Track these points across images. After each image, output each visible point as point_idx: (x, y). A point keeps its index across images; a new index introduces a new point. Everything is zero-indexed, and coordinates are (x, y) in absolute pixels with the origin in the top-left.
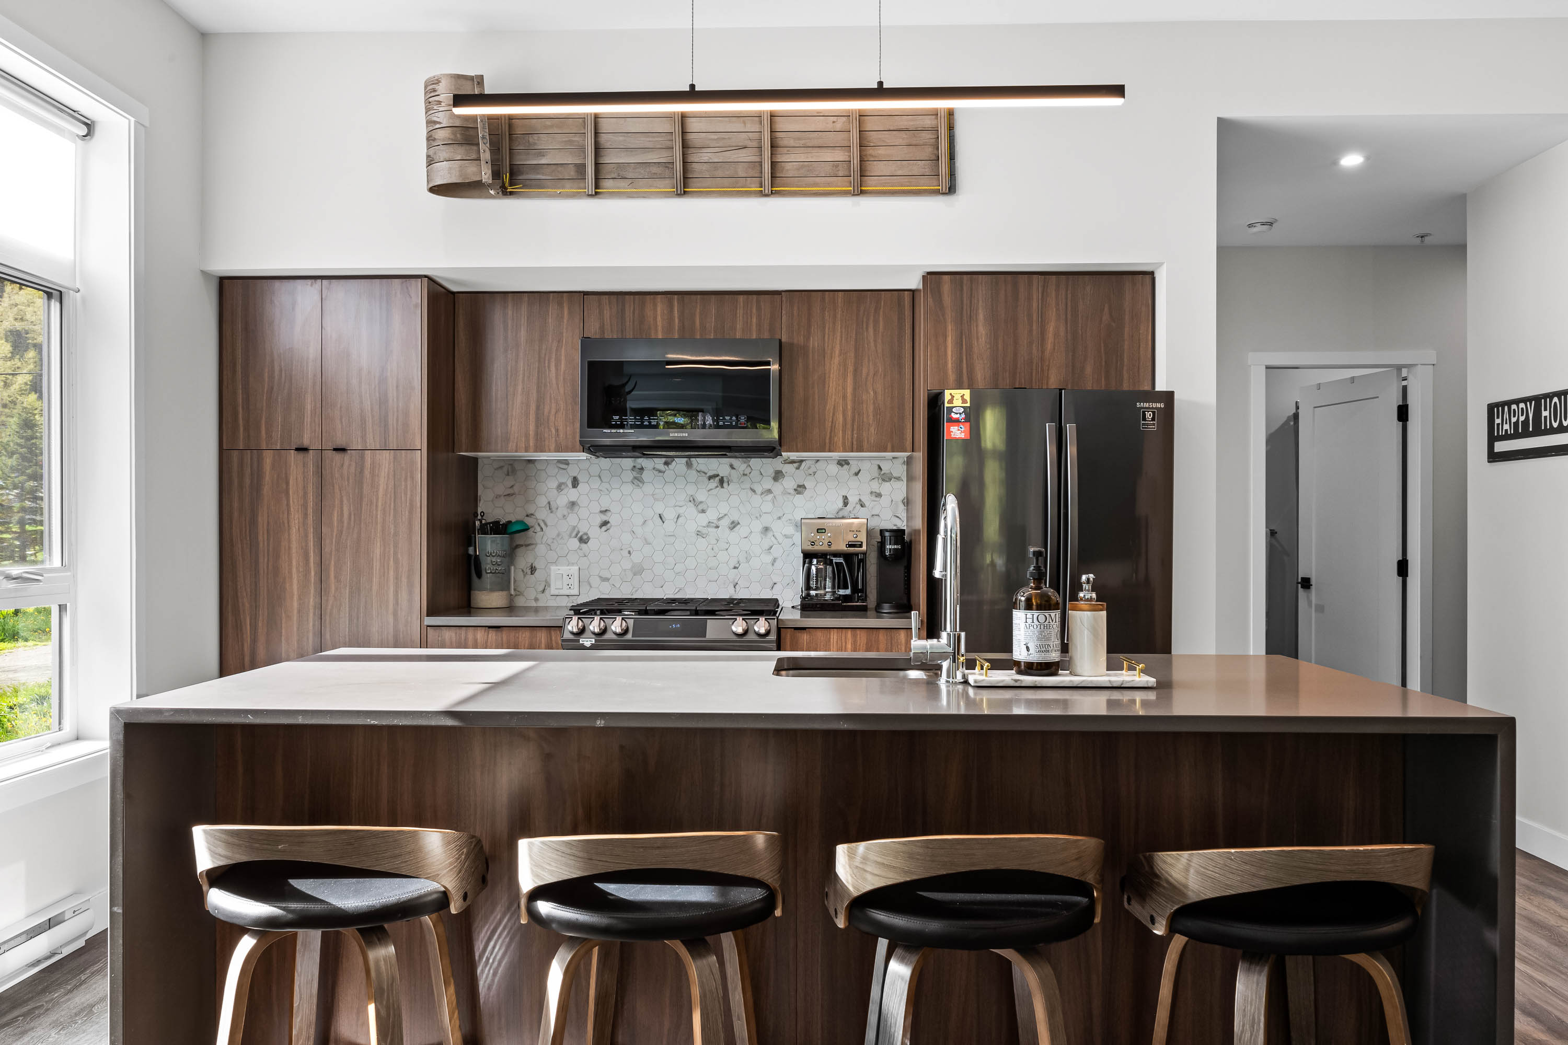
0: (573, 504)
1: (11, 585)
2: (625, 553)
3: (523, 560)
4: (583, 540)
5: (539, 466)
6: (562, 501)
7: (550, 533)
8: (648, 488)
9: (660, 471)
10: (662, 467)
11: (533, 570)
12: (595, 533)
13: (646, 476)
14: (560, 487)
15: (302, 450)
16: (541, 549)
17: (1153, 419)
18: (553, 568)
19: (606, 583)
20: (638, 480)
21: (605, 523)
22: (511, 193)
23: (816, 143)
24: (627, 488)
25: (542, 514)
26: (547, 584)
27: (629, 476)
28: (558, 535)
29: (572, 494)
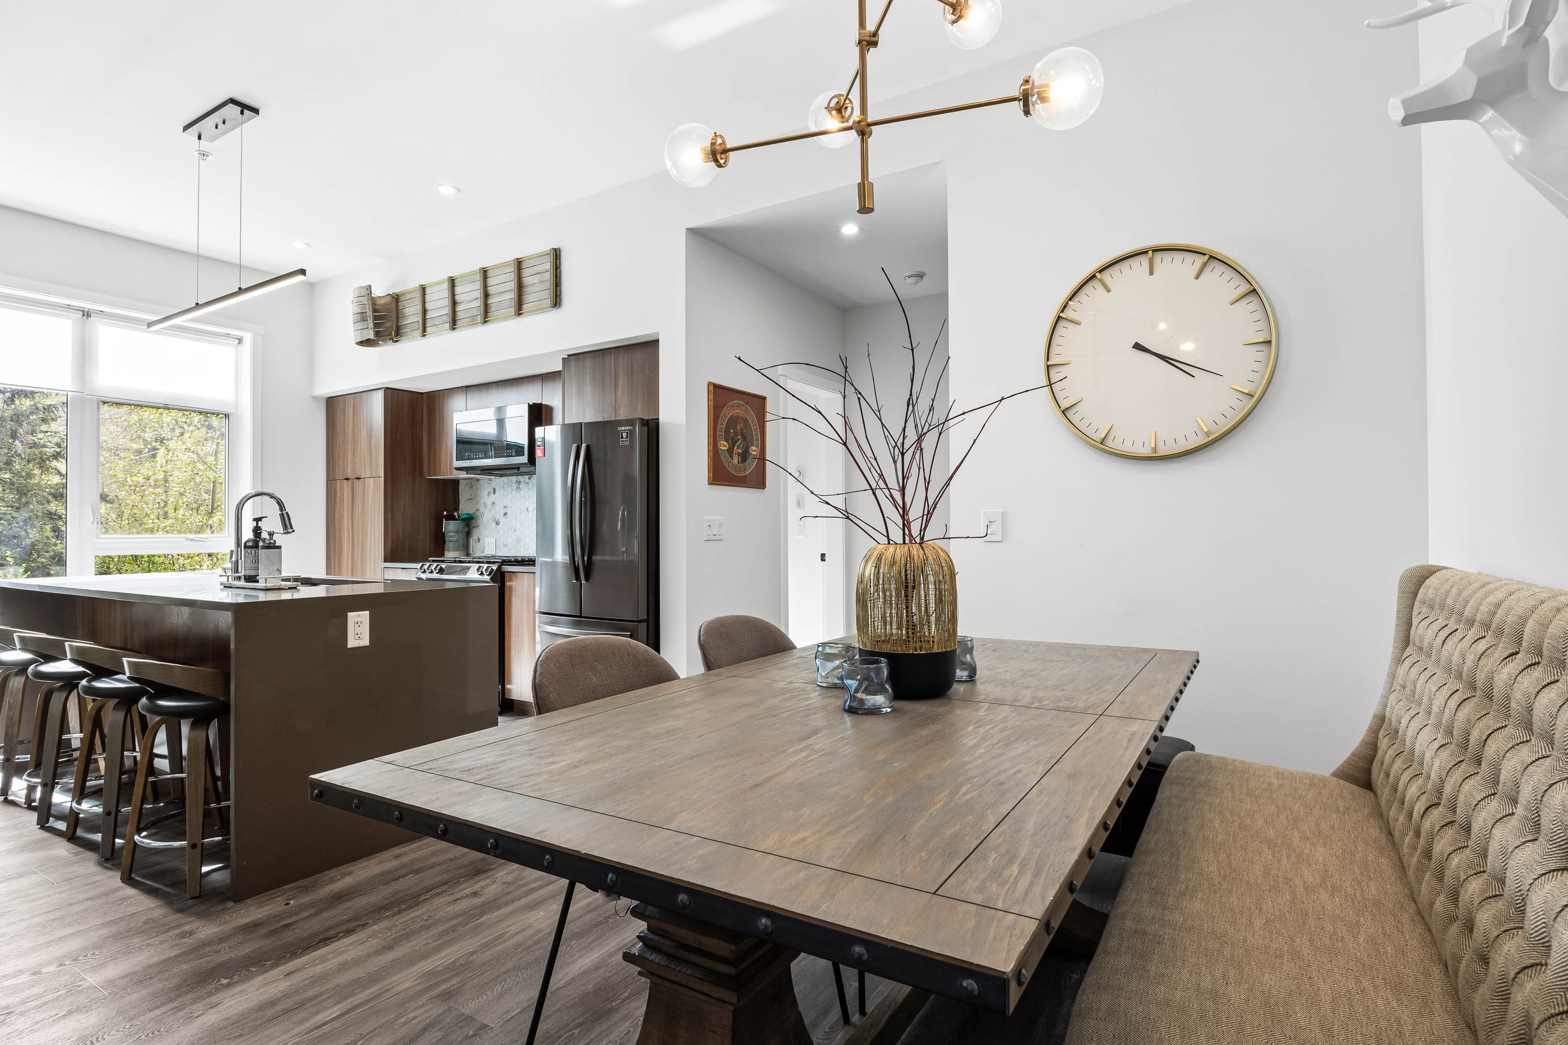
0: (493, 503)
1: (188, 543)
2: (513, 530)
3: (475, 534)
4: (497, 524)
5: (481, 482)
6: (489, 502)
7: (485, 519)
8: (522, 493)
9: (527, 483)
10: (527, 480)
11: (479, 540)
12: (502, 519)
13: (522, 486)
14: (488, 495)
15: (347, 479)
16: (482, 528)
17: (627, 437)
18: (486, 539)
19: (506, 548)
20: (518, 488)
21: (506, 514)
22: (397, 341)
23: (503, 290)
24: (514, 493)
25: (482, 510)
26: (484, 549)
27: (514, 486)
28: (488, 521)
29: (493, 498)
